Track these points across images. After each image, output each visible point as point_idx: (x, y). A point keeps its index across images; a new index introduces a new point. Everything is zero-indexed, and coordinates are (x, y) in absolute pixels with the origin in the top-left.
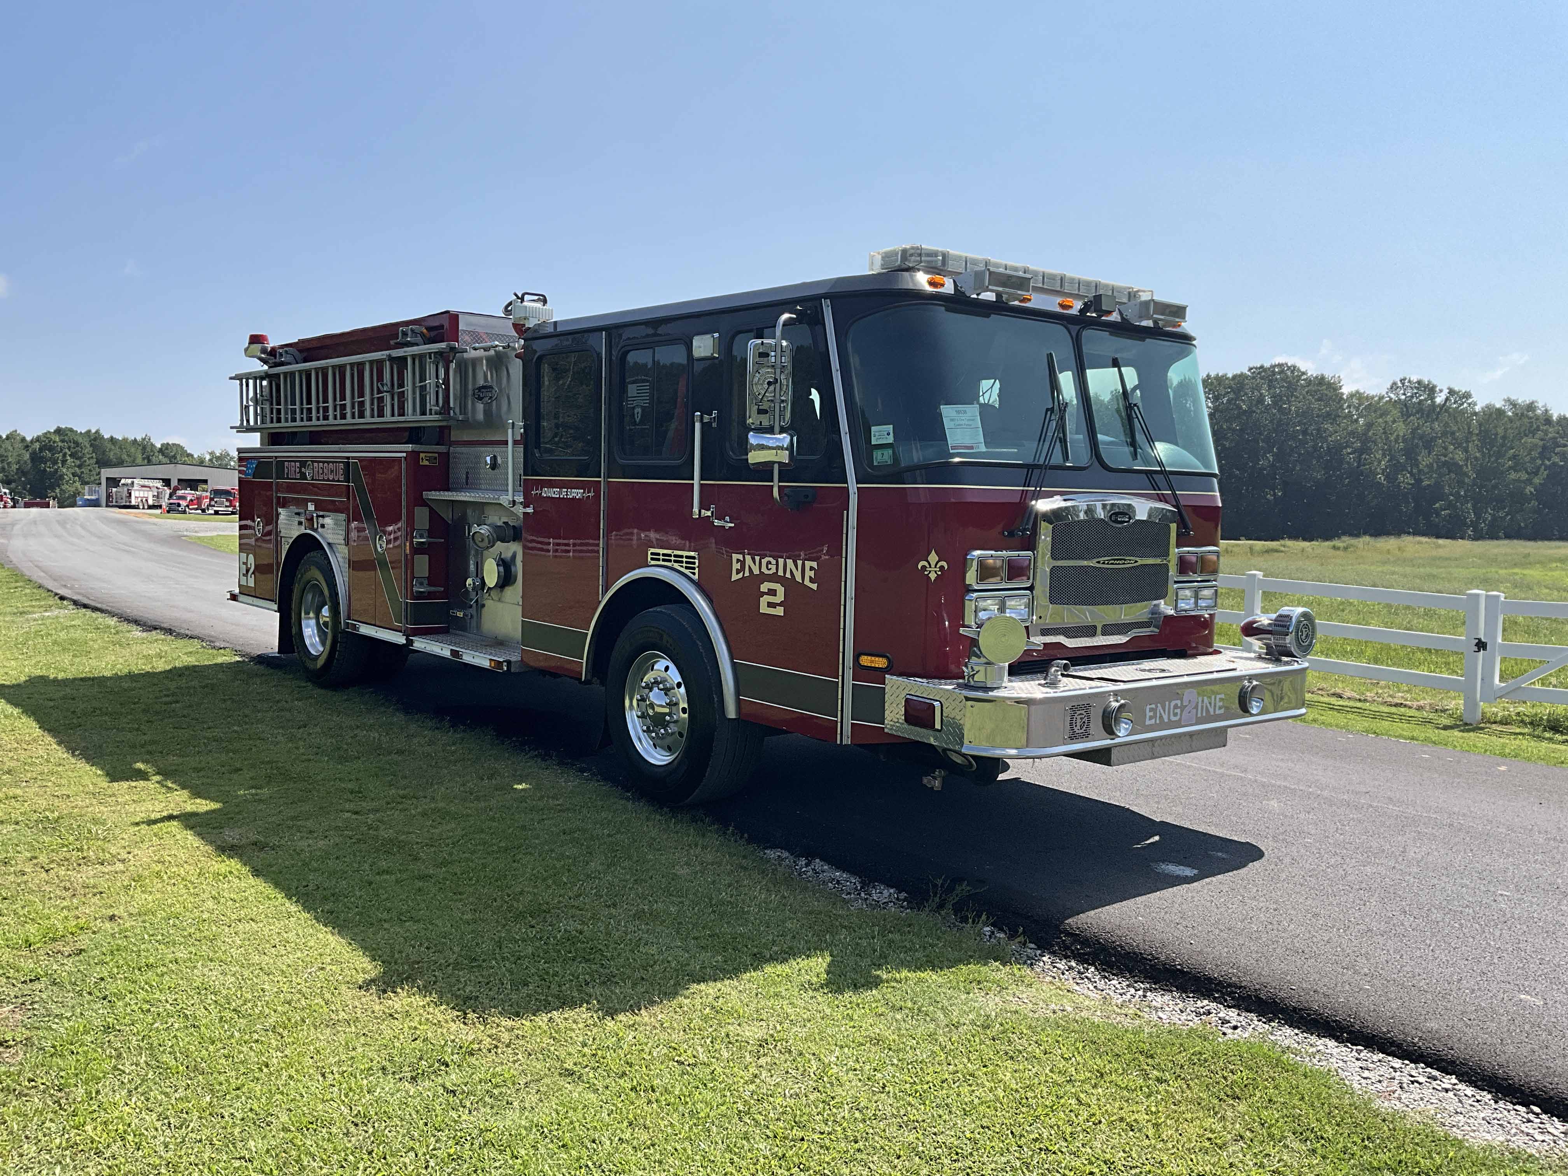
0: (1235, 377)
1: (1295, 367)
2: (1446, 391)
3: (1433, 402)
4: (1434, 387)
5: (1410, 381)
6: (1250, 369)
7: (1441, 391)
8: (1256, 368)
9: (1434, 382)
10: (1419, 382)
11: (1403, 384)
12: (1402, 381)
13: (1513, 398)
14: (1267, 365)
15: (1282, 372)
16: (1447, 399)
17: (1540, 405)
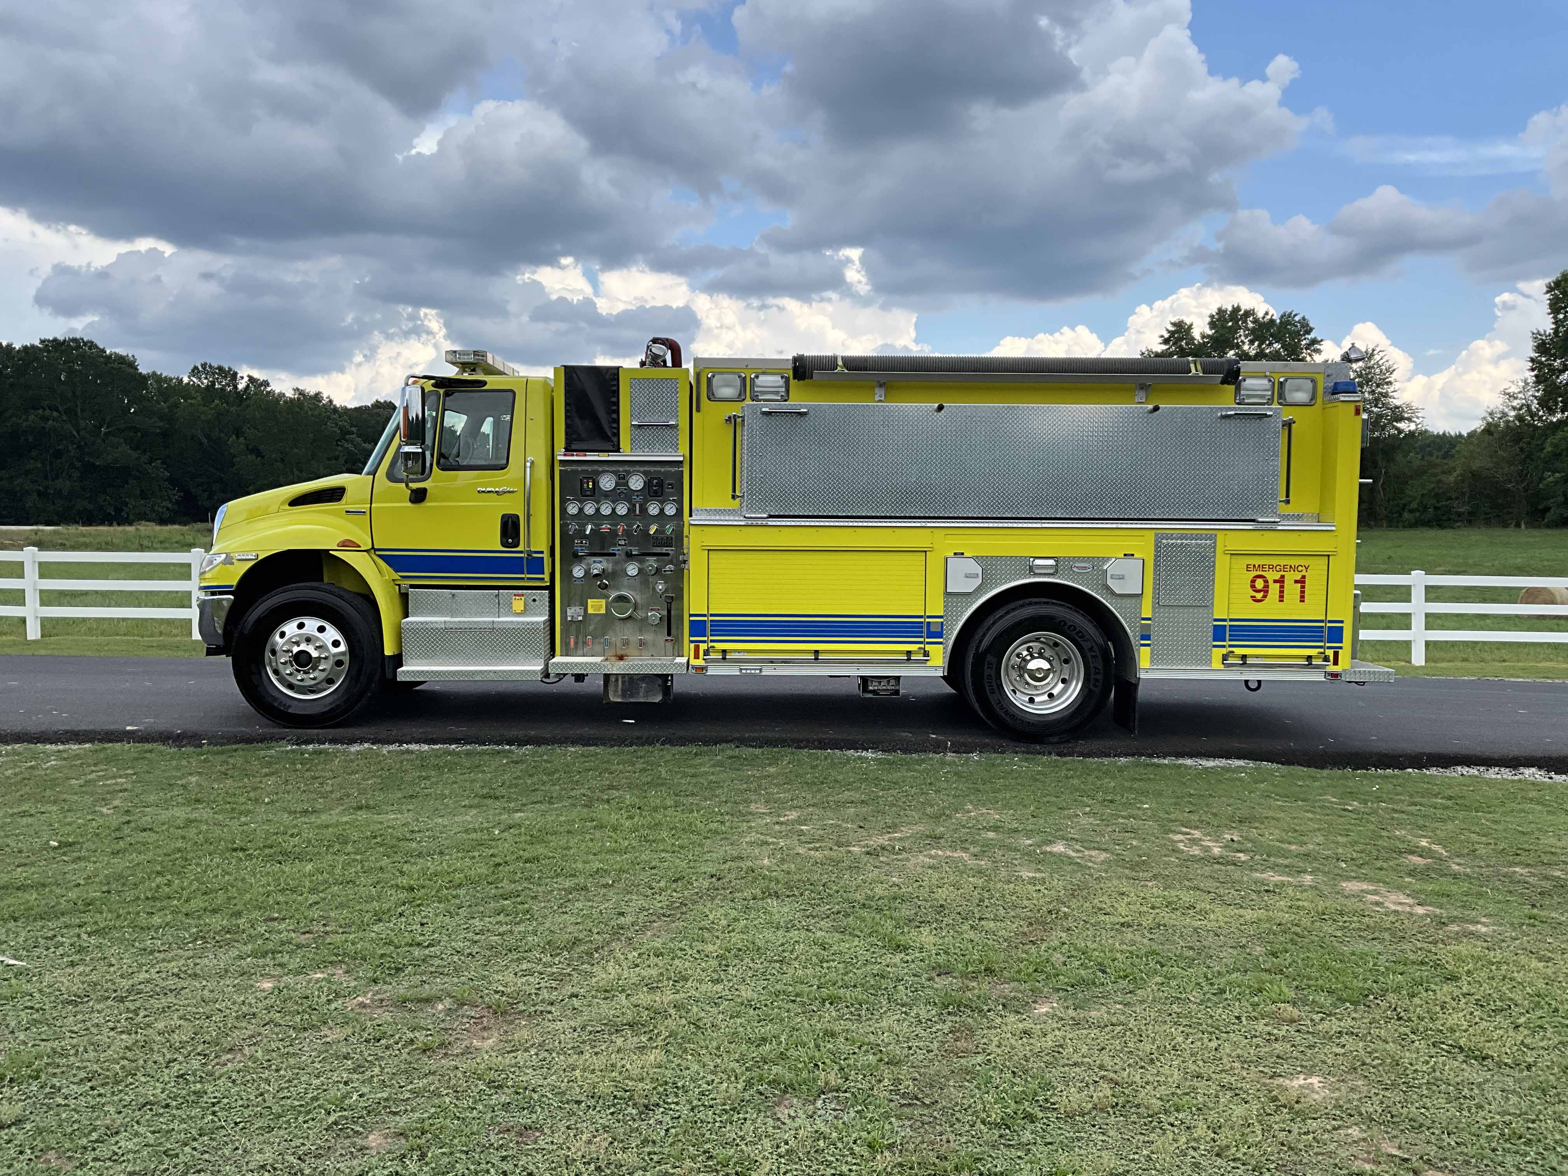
0: (25, 348)
1: (92, 342)
2: (246, 379)
3: (236, 387)
4: (235, 374)
5: (210, 366)
6: (42, 342)
7: (242, 378)
8: (49, 341)
9: (235, 369)
10: (220, 368)
11: (204, 369)
12: (204, 365)
13: (301, 388)
14: (61, 338)
15: (78, 347)
16: (248, 386)
17: (325, 396)
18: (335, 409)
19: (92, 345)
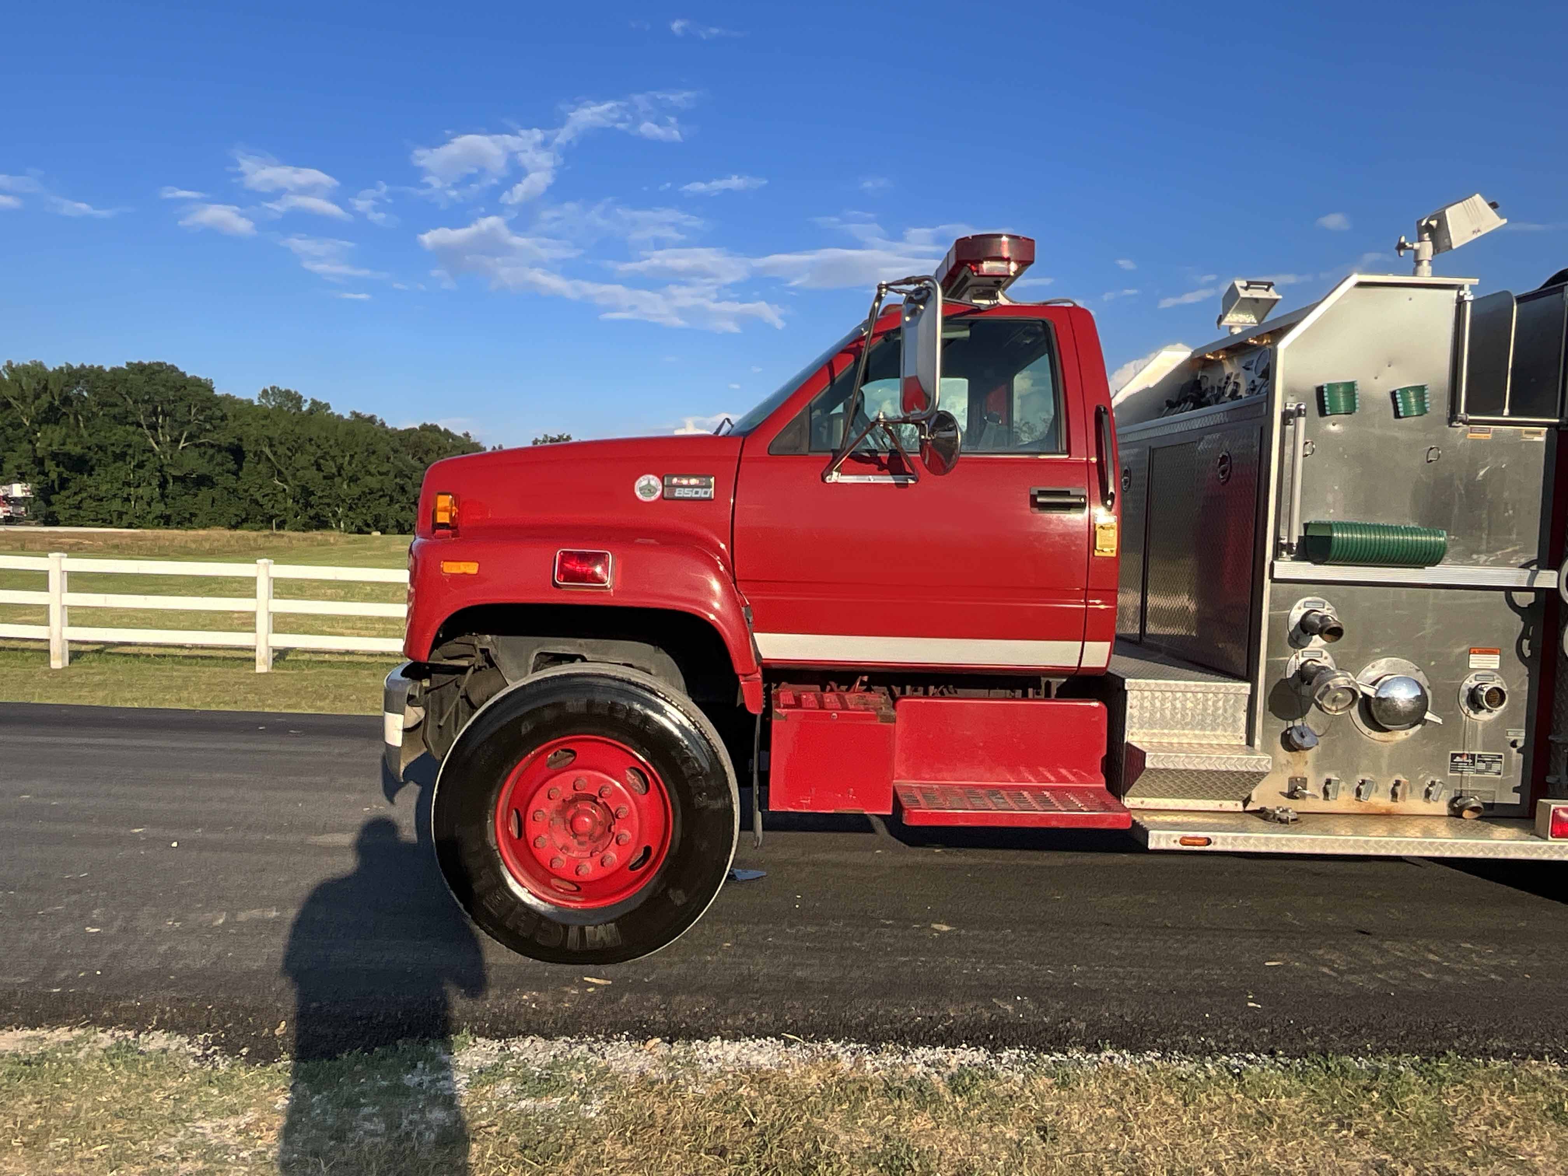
0: (114, 371)
2: (309, 402)
3: (300, 409)
4: (301, 397)
5: (279, 390)
6: (128, 364)
7: (306, 401)
9: (300, 393)
10: (288, 392)
11: (273, 392)
12: (273, 388)
13: (358, 411)
14: (146, 362)
16: (311, 409)
17: (378, 419)
18: (387, 432)
19: (173, 369)
